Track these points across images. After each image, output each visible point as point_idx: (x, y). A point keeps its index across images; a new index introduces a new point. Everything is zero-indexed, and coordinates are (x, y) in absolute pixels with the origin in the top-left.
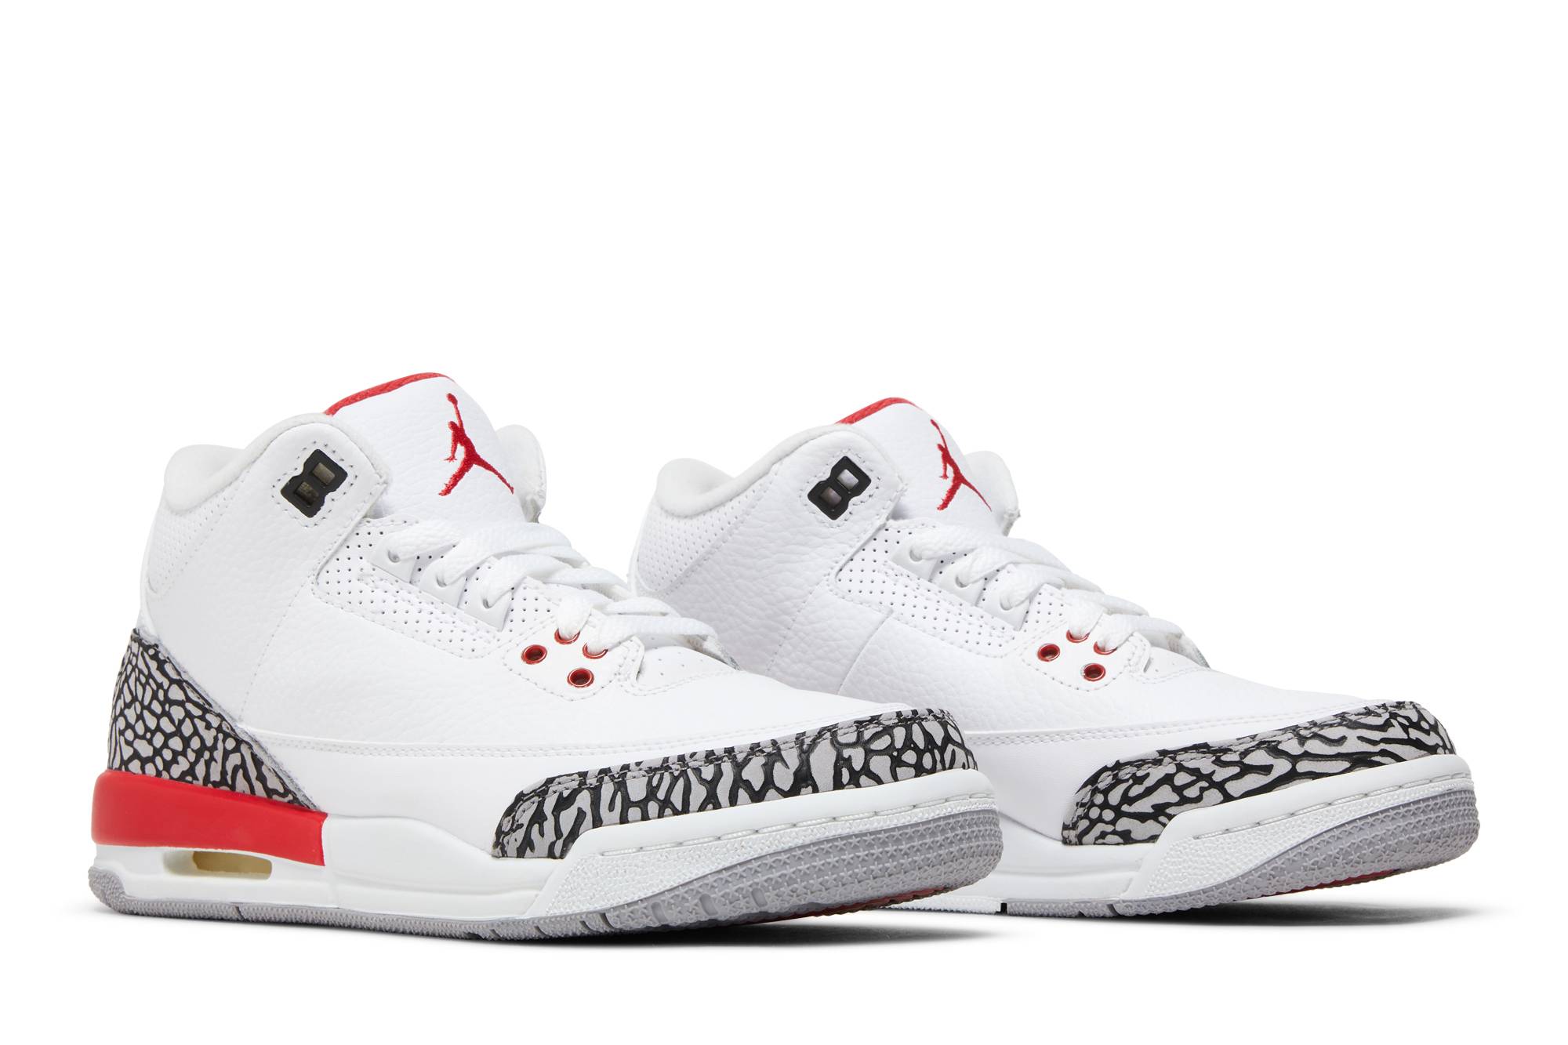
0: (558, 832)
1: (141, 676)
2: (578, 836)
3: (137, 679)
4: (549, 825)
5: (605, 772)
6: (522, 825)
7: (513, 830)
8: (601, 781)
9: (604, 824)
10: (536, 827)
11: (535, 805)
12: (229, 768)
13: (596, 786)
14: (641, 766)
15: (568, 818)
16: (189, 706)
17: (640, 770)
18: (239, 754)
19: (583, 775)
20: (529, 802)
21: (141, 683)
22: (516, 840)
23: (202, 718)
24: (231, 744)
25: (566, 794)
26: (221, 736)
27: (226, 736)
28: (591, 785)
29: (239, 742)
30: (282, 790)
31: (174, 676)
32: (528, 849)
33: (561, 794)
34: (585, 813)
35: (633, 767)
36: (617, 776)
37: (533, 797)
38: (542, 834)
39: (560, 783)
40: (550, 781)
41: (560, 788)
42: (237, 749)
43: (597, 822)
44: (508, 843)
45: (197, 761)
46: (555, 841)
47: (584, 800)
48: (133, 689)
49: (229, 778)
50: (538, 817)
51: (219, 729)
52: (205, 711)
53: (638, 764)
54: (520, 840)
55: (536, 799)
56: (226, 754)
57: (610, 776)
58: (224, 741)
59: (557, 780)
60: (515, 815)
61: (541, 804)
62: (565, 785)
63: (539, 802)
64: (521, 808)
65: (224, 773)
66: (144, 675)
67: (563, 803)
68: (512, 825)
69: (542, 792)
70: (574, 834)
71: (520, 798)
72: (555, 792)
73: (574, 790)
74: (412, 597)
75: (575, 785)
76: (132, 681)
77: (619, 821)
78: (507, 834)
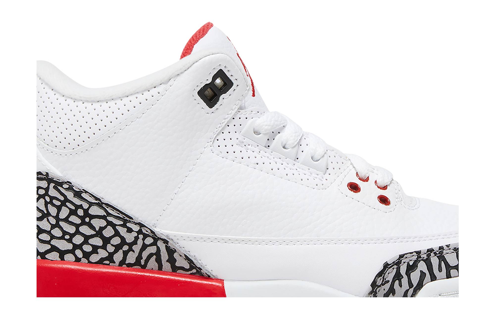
0: (410, 284)
2: (422, 286)
4: (405, 280)
5: (430, 251)
6: (389, 281)
7: (383, 284)
8: (429, 256)
9: (437, 279)
10: (397, 282)
11: (395, 270)
12: (145, 255)
13: (427, 258)
14: (450, 247)
15: (415, 276)
16: (110, 219)
17: (450, 249)
18: (155, 247)
19: (418, 253)
20: (391, 268)
22: (384, 290)
23: (124, 226)
24: (149, 241)
25: (411, 263)
26: (141, 236)
27: (145, 236)
28: (423, 258)
29: (156, 239)
30: (187, 266)
31: (93, 200)
32: (391, 294)
33: (408, 263)
34: (425, 274)
35: (445, 247)
36: (438, 253)
37: (393, 265)
38: (401, 285)
39: (406, 258)
40: (401, 256)
41: (407, 260)
42: (154, 244)
43: (433, 278)
44: (379, 291)
45: (116, 251)
46: (409, 289)
47: (422, 266)
49: (143, 262)
50: (398, 276)
51: (140, 232)
52: (125, 222)
53: (448, 246)
54: (387, 290)
55: (395, 267)
56: (144, 247)
57: (434, 253)
58: (144, 239)
59: (405, 256)
60: (384, 276)
61: (398, 269)
62: (410, 259)
63: (397, 268)
64: (387, 272)
65: (139, 257)
67: (411, 268)
68: (383, 281)
69: (398, 263)
70: (420, 285)
71: (386, 266)
72: (404, 263)
73: (415, 261)
74: (267, 154)
75: (415, 258)
77: (446, 277)
78: (380, 286)
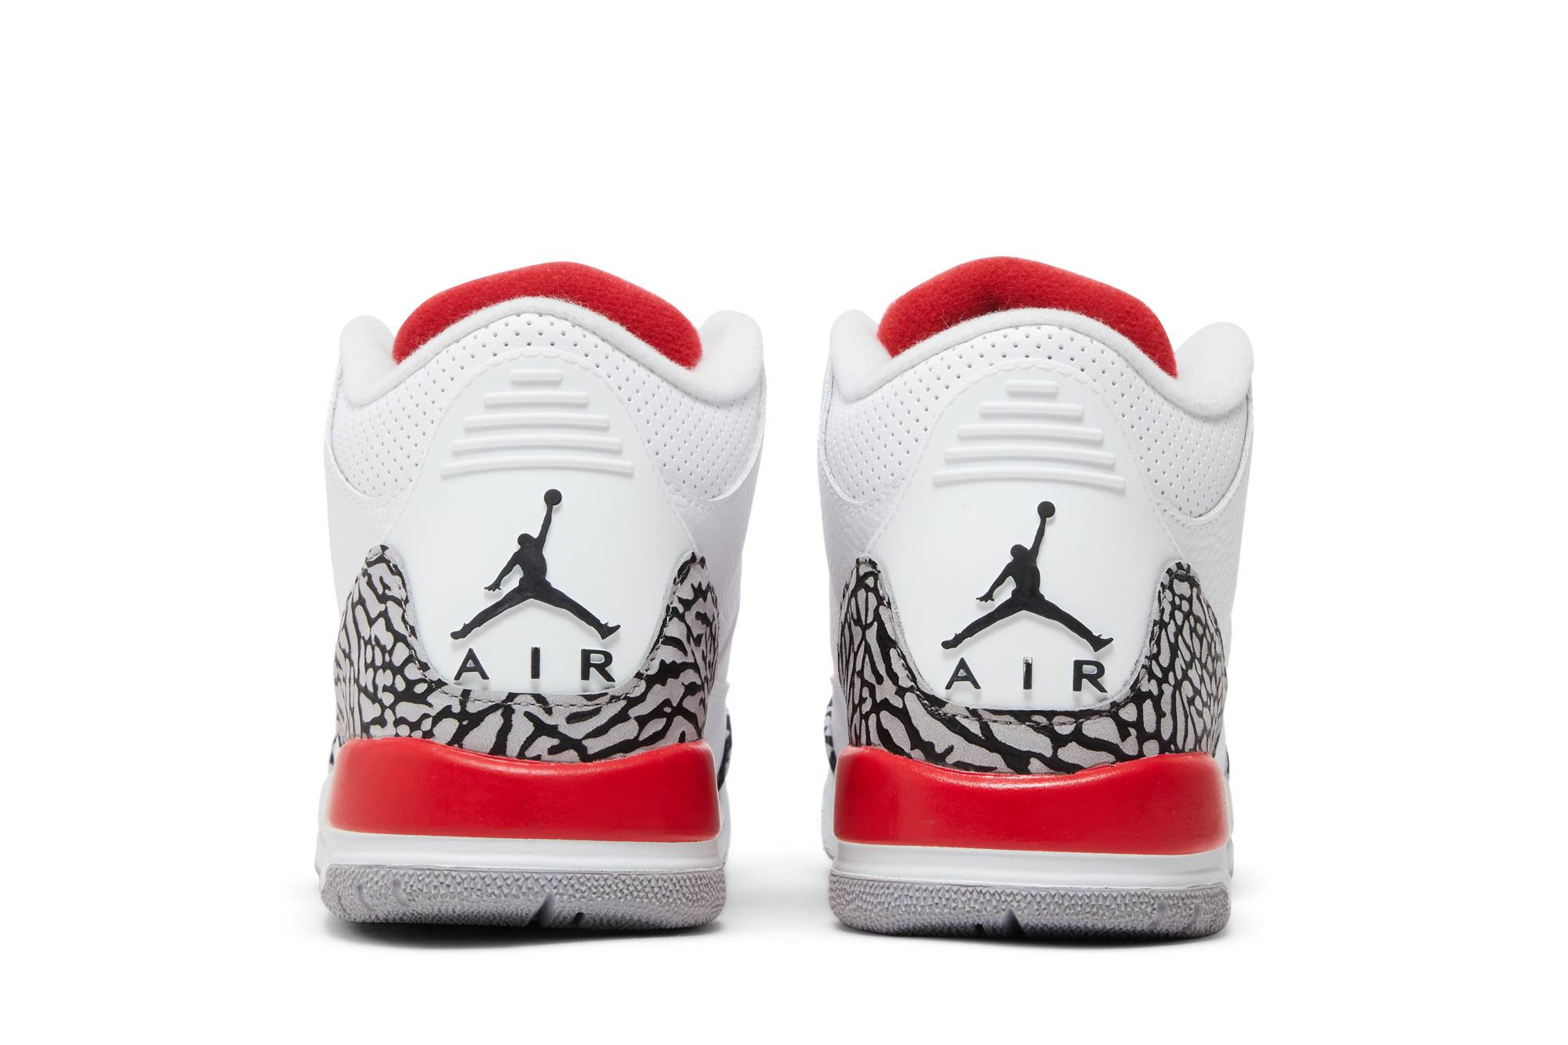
1: (1198, 625)
3: (1193, 630)
21: (1197, 635)
48: (1189, 643)
66: (1201, 624)
76: (1186, 631)
